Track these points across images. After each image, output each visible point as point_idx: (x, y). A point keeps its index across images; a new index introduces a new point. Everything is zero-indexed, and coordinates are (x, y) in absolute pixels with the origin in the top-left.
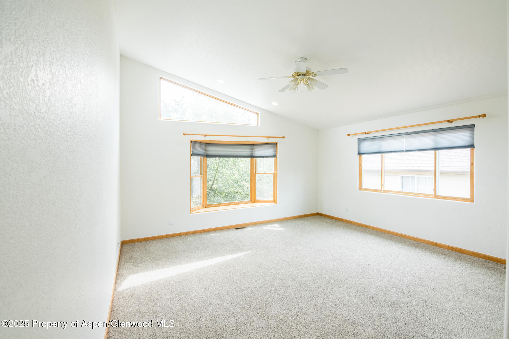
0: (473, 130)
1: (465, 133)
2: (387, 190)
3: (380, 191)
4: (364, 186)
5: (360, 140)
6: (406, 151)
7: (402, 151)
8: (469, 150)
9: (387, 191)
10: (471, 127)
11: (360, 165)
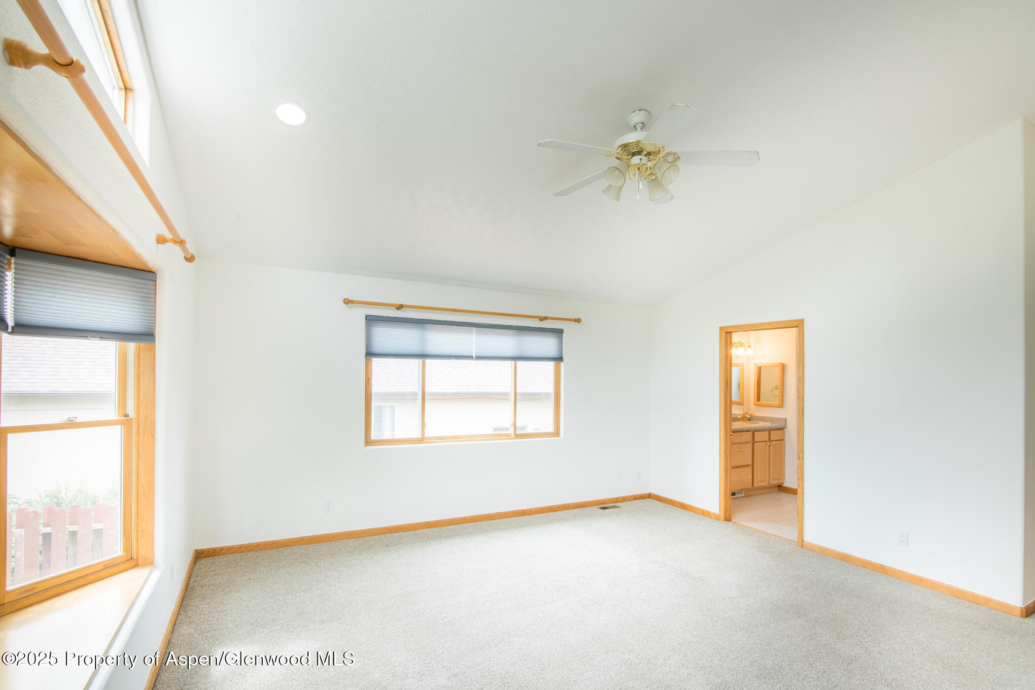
0: (561, 338)
1: (552, 340)
2: (430, 437)
3: (422, 440)
4: (374, 436)
5: (371, 320)
6: (479, 358)
7: (470, 357)
8: (551, 364)
9: (431, 439)
10: (559, 332)
11: (368, 381)
